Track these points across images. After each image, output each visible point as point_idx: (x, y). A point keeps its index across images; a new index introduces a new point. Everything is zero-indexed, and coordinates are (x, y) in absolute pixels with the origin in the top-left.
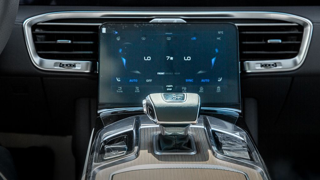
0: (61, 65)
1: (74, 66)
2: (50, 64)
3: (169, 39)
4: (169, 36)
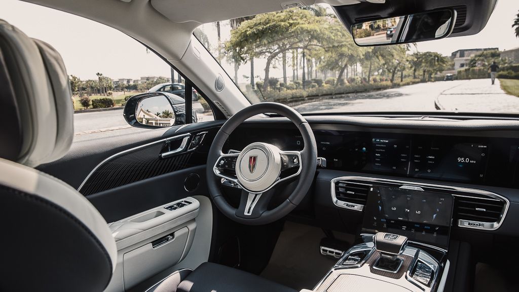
0: (347, 205)
1: (354, 207)
2: (342, 204)
3: (409, 199)
4: (409, 197)
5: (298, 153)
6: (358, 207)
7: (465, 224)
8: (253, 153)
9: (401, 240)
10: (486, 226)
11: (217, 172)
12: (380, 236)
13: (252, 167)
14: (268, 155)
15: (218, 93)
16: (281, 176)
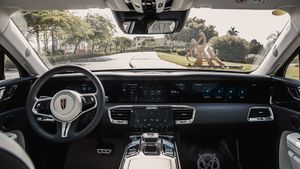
5: (93, 95)
6: (125, 122)
7: (178, 122)
8: (63, 97)
9: (156, 135)
10: (188, 122)
11: (36, 112)
12: (145, 135)
13: (63, 106)
14: (74, 97)
15: (27, 58)
16: (83, 110)
